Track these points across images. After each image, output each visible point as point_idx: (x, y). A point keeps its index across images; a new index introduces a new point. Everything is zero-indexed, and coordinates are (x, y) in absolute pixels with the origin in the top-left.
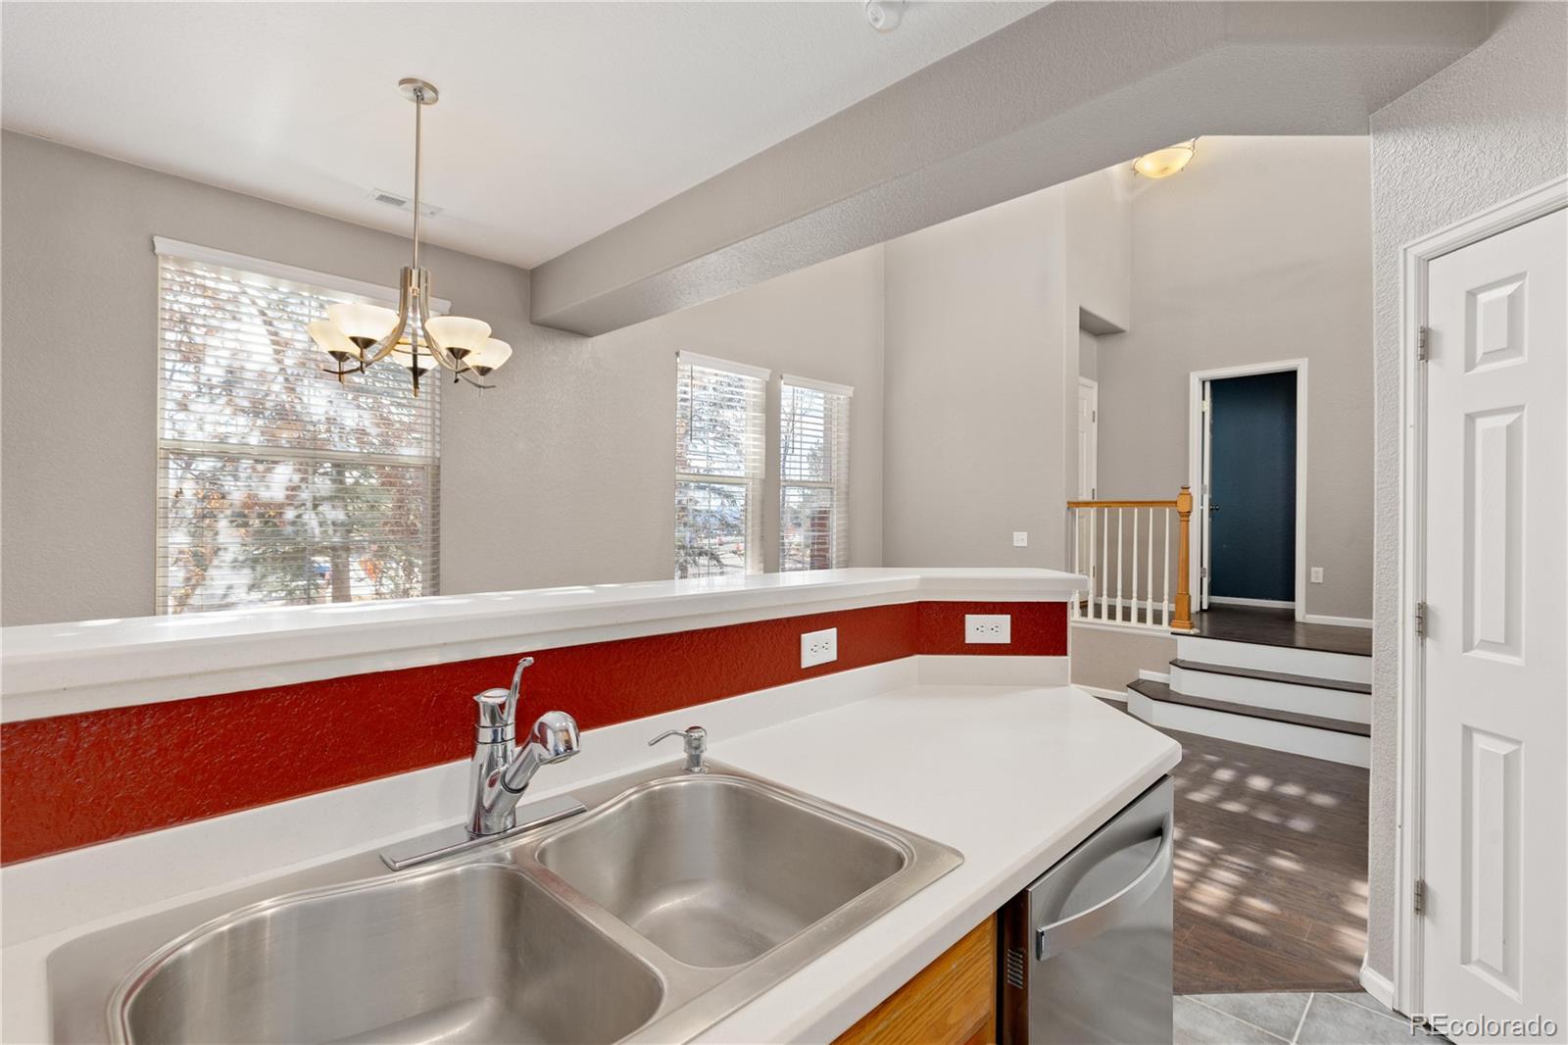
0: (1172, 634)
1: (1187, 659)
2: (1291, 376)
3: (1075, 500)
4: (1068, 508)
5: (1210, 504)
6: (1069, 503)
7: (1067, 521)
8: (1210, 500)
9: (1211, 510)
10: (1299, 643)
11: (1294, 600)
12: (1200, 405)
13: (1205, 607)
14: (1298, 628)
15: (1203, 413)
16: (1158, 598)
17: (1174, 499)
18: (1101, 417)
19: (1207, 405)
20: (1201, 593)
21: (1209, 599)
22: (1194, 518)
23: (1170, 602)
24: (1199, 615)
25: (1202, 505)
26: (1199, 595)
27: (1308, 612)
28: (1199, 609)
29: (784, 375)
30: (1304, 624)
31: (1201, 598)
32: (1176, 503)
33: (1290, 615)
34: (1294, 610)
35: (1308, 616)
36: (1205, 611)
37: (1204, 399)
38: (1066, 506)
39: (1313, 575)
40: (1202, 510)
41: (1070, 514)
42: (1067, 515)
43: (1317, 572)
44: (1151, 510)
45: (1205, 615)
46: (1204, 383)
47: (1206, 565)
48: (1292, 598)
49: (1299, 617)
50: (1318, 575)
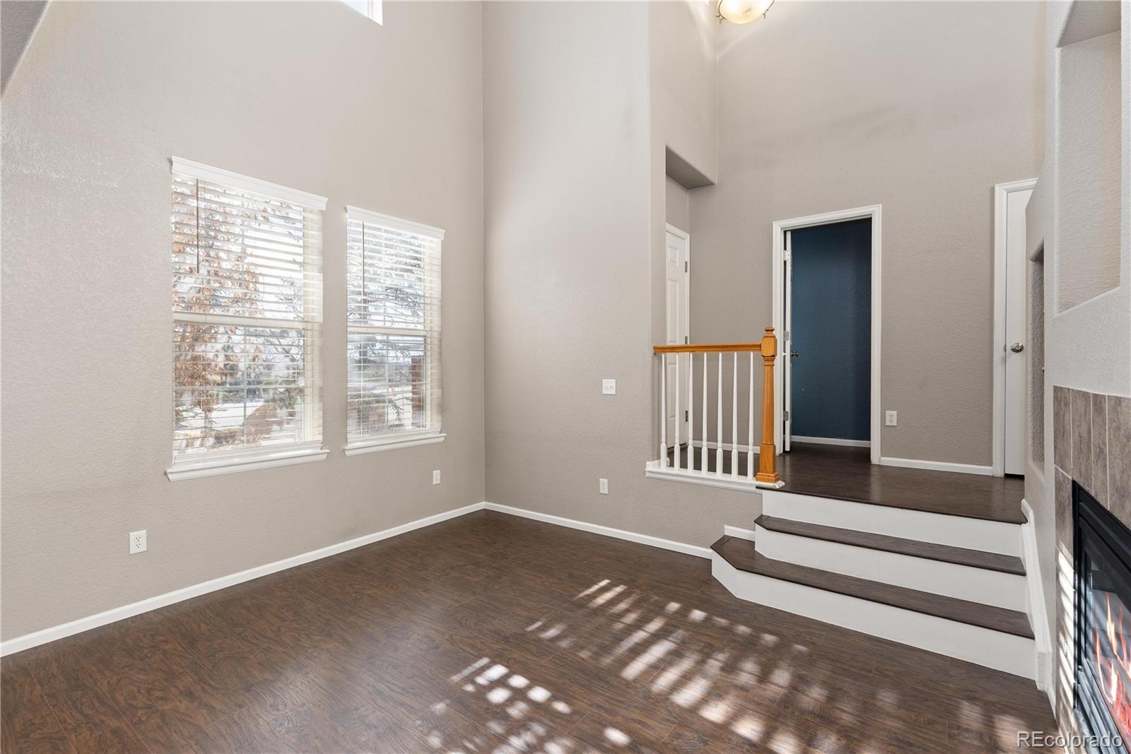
0: (757, 487)
1: (772, 516)
2: (865, 224)
3: (661, 345)
4: (655, 354)
5: (791, 351)
6: (655, 348)
7: (653, 367)
8: (791, 346)
9: (792, 356)
10: (875, 497)
11: (869, 439)
12: (781, 255)
13: (788, 449)
14: (874, 471)
15: (785, 262)
16: (743, 440)
17: (759, 343)
18: (693, 267)
19: (788, 255)
20: (784, 433)
21: (791, 438)
22: (778, 362)
23: (755, 444)
24: (782, 458)
25: (785, 352)
26: (781, 438)
27: (883, 455)
28: (782, 451)
29: (348, 207)
30: (880, 466)
31: (784, 438)
32: (760, 346)
33: (865, 454)
34: (869, 449)
35: (882, 458)
36: (787, 452)
37: (785, 249)
38: (651, 351)
39: (888, 418)
40: (785, 356)
41: (656, 362)
42: (653, 360)
43: (891, 416)
44: (736, 354)
45: (788, 458)
46: (785, 232)
47: (788, 409)
48: (867, 437)
49: (876, 458)
50: (892, 417)
